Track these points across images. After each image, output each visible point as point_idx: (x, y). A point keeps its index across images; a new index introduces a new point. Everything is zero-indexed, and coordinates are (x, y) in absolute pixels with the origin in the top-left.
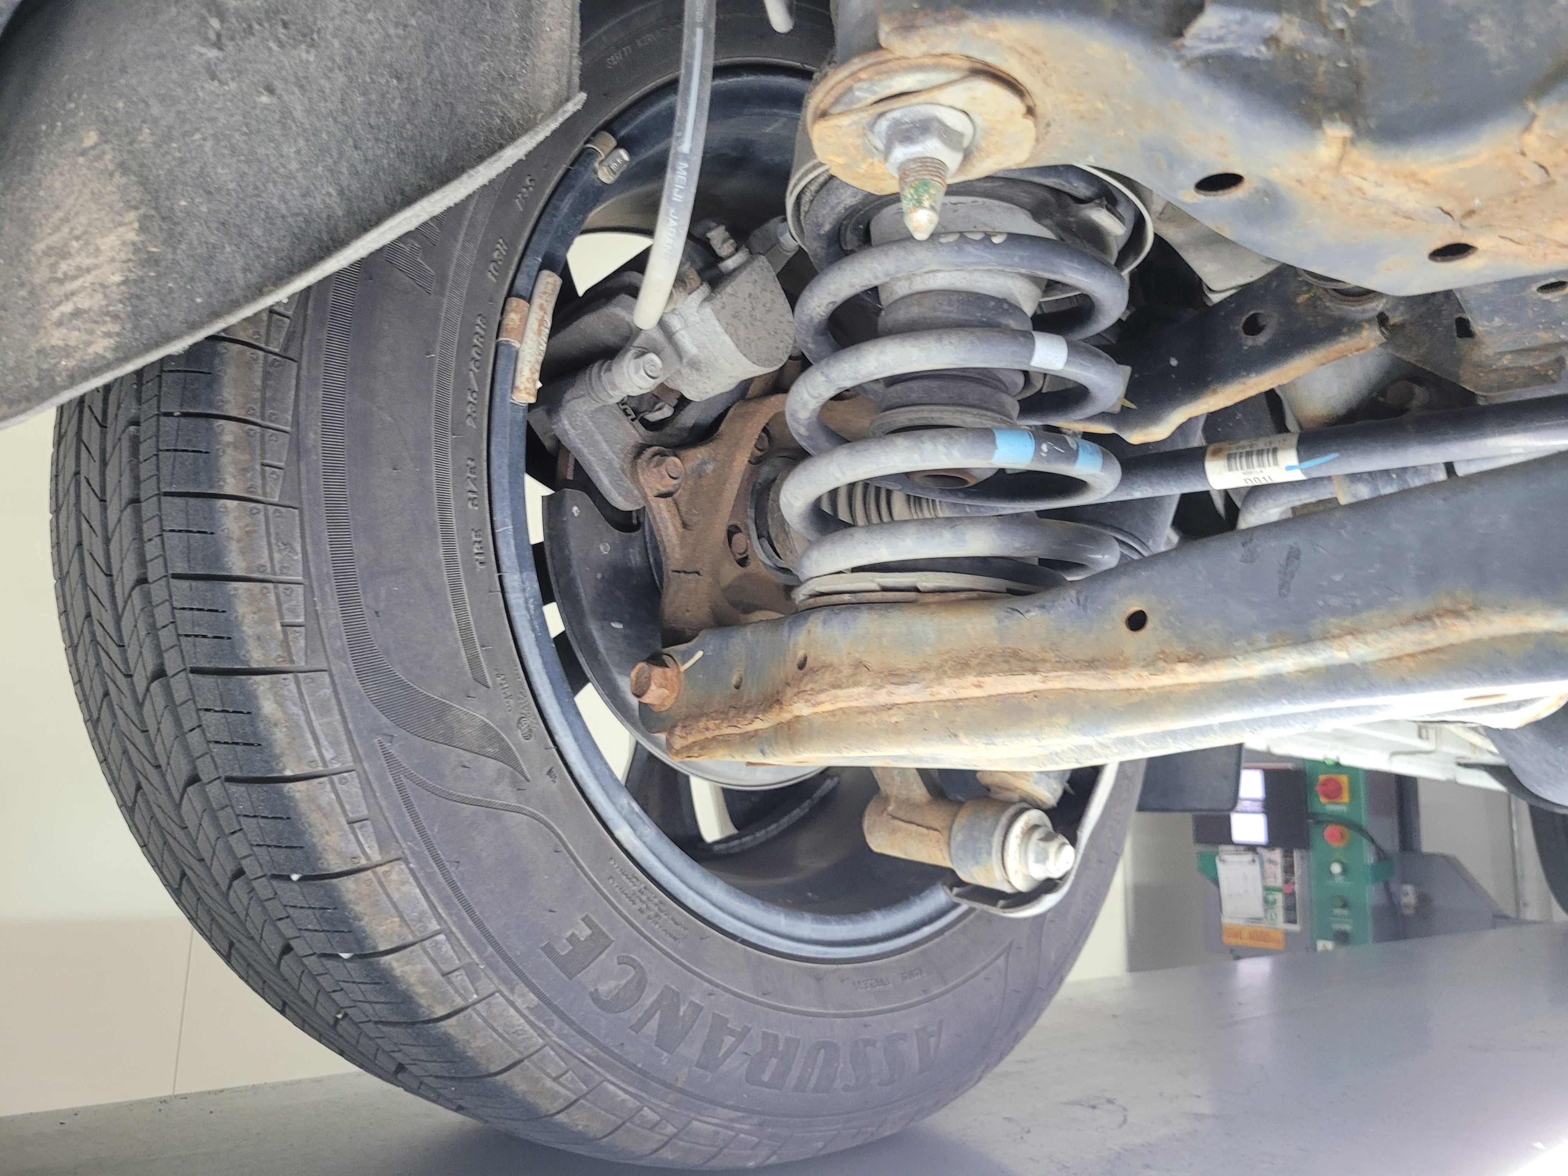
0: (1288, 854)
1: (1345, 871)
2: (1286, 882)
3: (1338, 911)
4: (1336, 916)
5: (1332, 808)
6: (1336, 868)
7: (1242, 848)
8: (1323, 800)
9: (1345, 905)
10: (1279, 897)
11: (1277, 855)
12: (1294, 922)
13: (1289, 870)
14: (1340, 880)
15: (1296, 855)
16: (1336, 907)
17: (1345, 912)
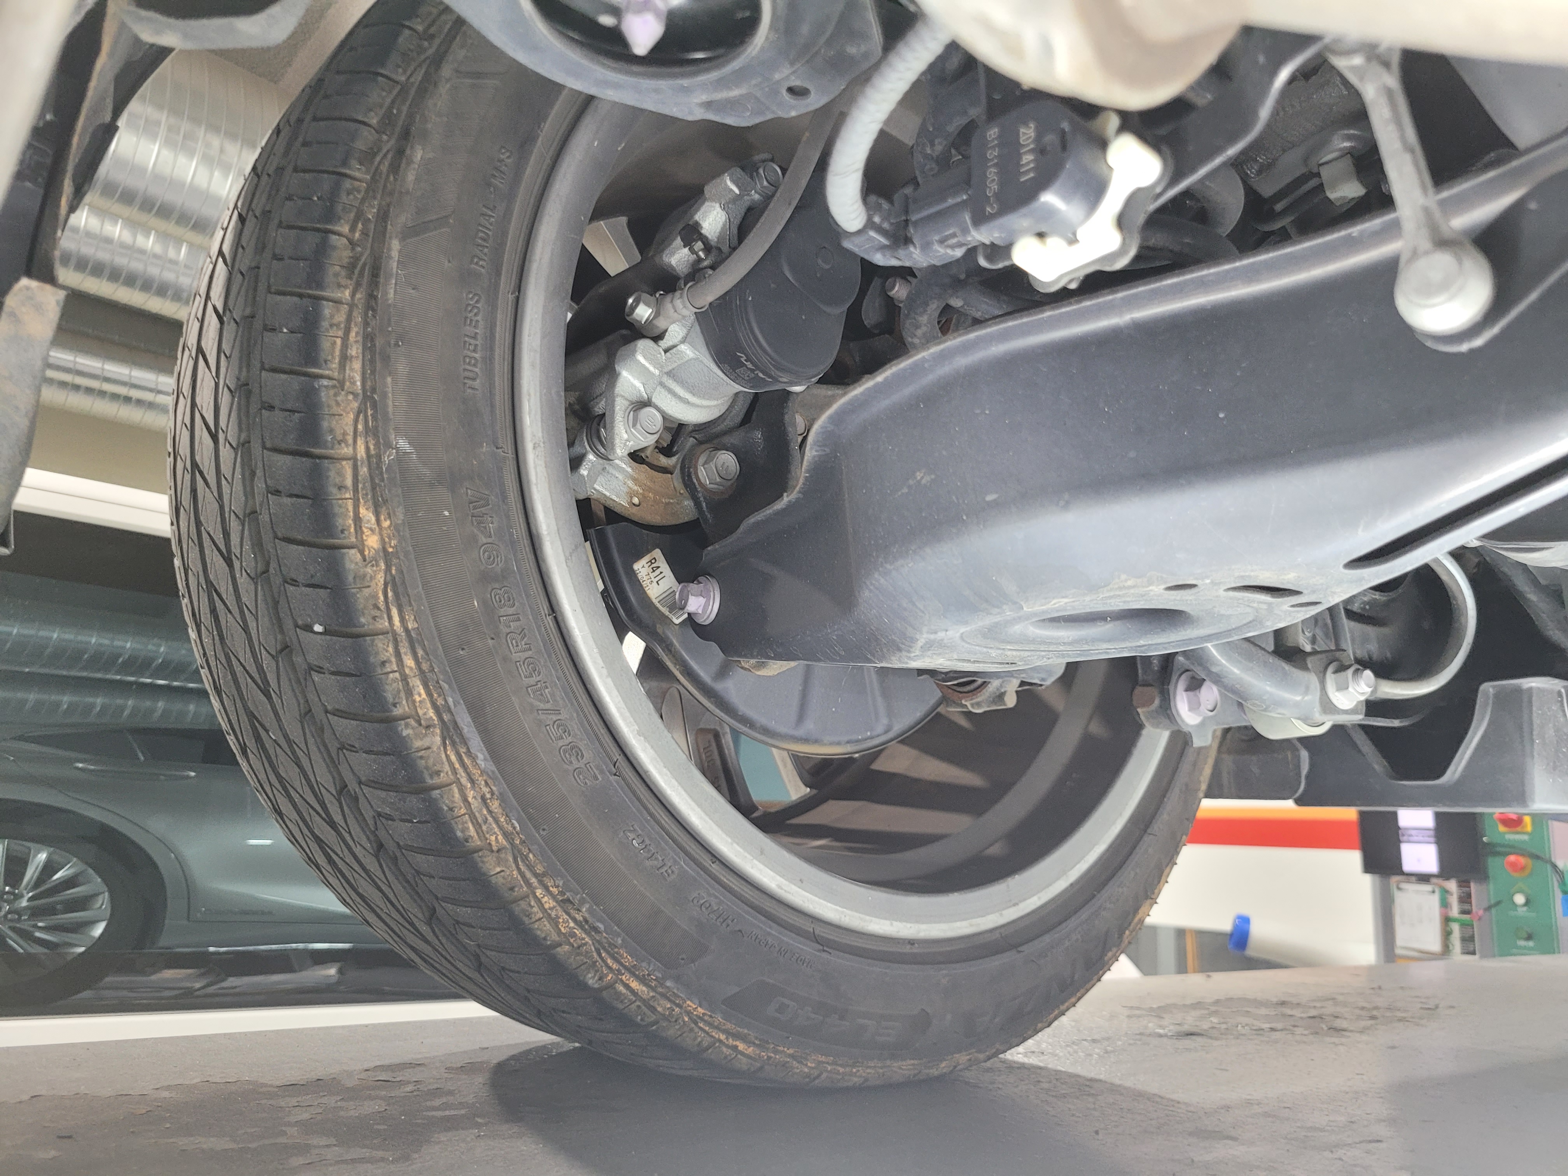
0: (1464, 883)
1: (1527, 903)
2: (1464, 912)
3: (1522, 943)
4: (1521, 948)
5: (1512, 837)
6: (1520, 899)
7: (1414, 879)
8: (1502, 828)
9: (1529, 937)
10: (1456, 928)
11: (1452, 885)
12: (1473, 953)
13: (1465, 899)
14: (1522, 911)
15: (1472, 885)
16: (1520, 939)
17: (1531, 944)
